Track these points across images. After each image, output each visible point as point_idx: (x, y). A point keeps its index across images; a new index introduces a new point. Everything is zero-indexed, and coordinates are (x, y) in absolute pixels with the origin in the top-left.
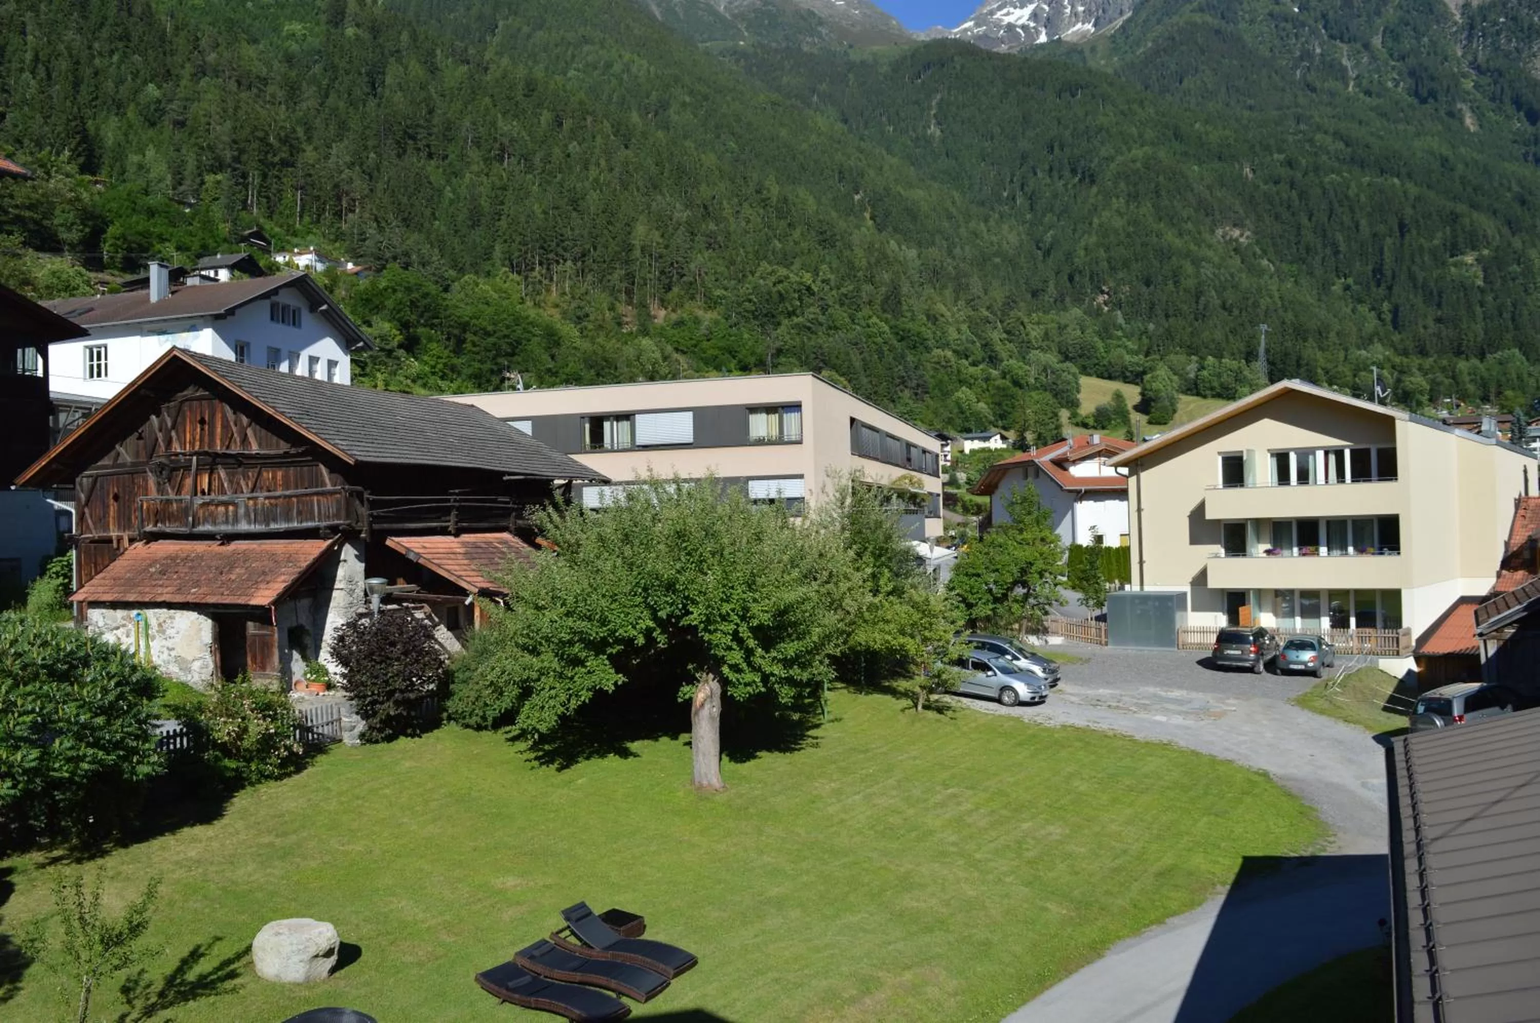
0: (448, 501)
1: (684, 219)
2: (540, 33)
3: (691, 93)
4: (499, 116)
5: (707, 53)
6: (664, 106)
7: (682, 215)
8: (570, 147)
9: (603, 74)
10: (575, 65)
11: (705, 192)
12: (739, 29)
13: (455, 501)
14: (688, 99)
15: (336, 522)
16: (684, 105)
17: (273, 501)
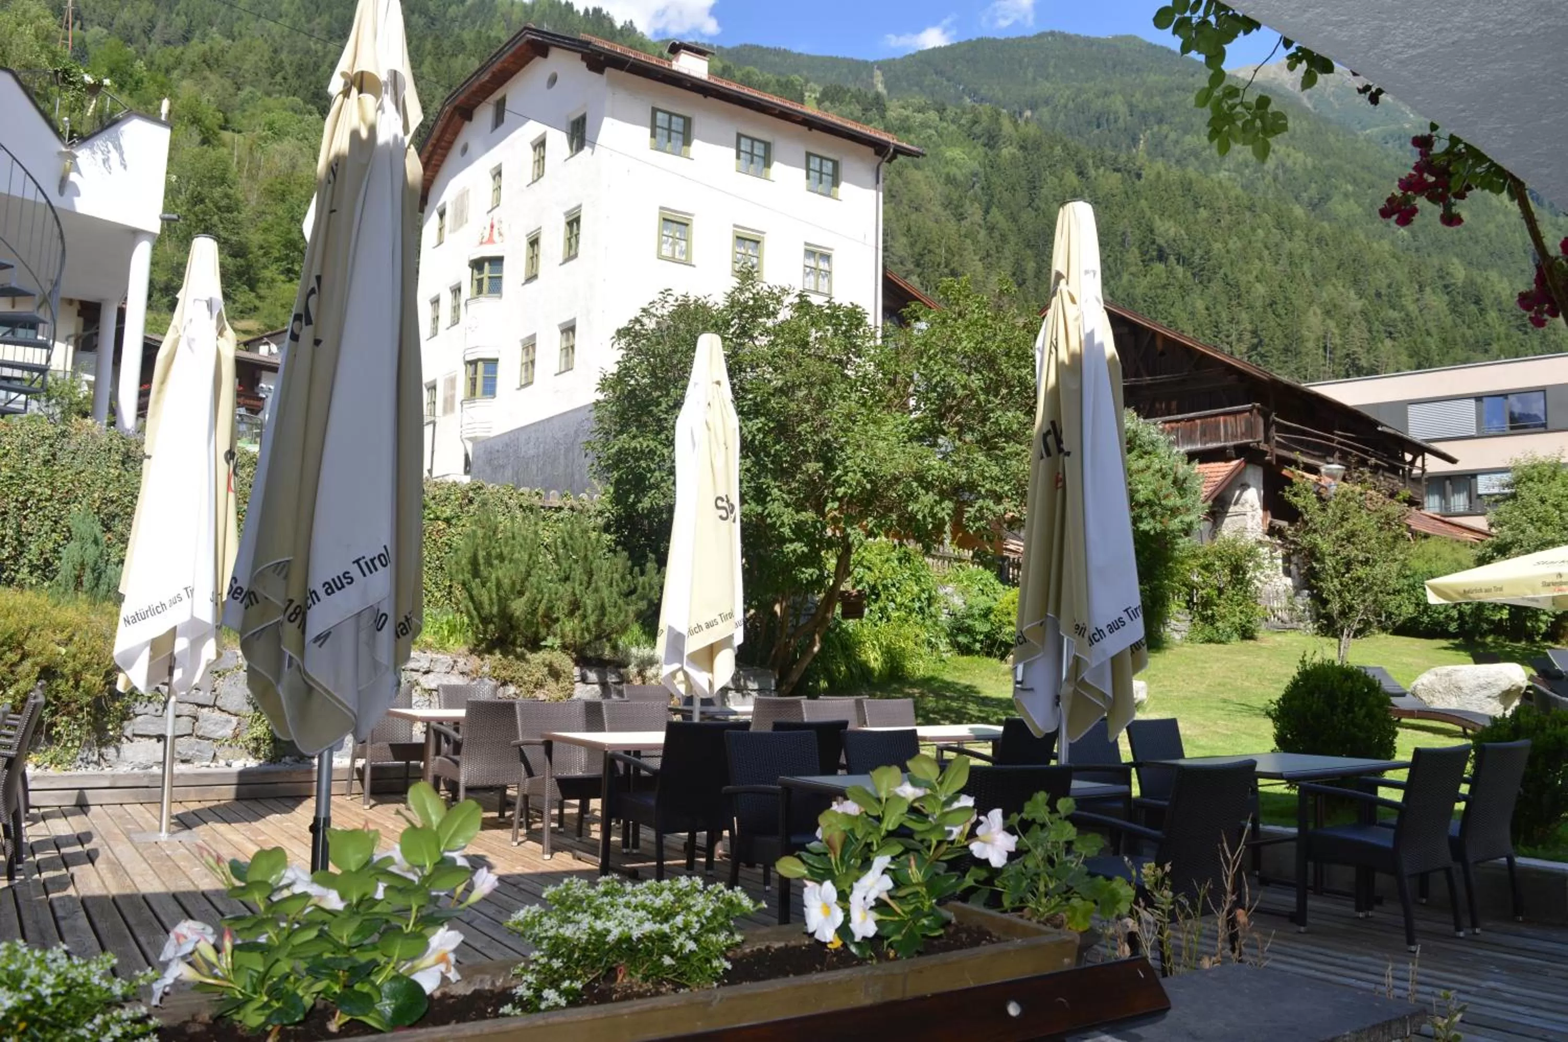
0: (1332, 440)
1: (1359, 308)
2: (1188, 138)
3: (1355, 182)
4: (1156, 217)
5: (1368, 140)
6: (1325, 198)
7: (1356, 304)
8: (1231, 242)
9: (1255, 172)
10: (1226, 166)
11: (1380, 279)
12: (1403, 113)
13: (1339, 443)
14: (1350, 188)
15: (1245, 441)
16: (1346, 195)
17: (1174, 425)
